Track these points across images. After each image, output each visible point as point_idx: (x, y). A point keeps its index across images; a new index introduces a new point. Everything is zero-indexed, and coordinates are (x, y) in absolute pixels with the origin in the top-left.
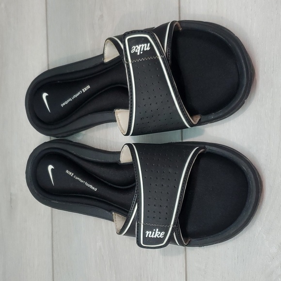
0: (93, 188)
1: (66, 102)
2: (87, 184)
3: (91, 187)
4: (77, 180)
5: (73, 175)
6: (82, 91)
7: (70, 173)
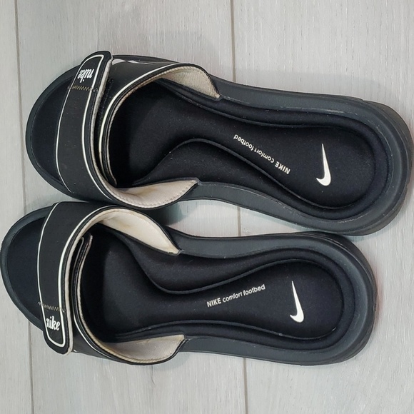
0: (240, 139)
1: (254, 290)
2: (251, 147)
3: (243, 142)
4: (268, 155)
5: (275, 163)
6: (222, 301)
7: (281, 167)
